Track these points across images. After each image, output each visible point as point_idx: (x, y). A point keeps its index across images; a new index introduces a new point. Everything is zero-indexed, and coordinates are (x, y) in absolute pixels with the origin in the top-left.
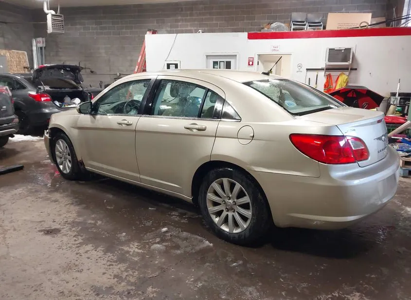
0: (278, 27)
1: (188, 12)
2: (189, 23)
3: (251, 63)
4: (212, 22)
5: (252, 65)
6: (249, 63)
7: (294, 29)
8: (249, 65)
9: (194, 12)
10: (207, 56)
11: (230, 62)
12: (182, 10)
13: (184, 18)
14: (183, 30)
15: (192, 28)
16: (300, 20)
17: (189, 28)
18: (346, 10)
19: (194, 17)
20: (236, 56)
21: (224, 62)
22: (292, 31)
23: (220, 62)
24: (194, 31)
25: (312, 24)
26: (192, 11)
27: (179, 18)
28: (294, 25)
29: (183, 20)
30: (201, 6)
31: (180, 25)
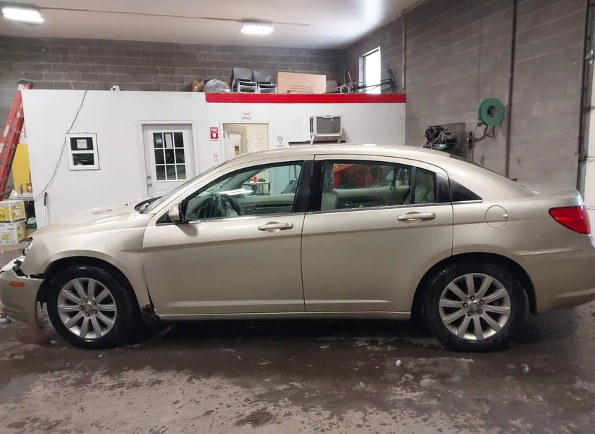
0: (217, 86)
1: (60, 55)
2: (62, 73)
3: (214, 135)
4: (105, 74)
5: (217, 137)
6: (212, 134)
7: (242, 90)
8: (212, 137)
9: (70, 55)
10: (143, 125)
11: (182, 133)
12: (47, 50)
13: (52, 64)
14: (52, 84)
15: (69, 81)
16: (245, 78)
17: (63, 81)
18: (292, 69)
19: (71, 64)
20: (191, 125)
21: (171, 134)
22: (239, 91)
23: (164, 134)
24: (72, 86)
25: (263, 84)
26: (68, 54)
27: (42, 63)
28: (241, 84)
29: (50, 67)
30: (83, 47)
31: (45, 75)
